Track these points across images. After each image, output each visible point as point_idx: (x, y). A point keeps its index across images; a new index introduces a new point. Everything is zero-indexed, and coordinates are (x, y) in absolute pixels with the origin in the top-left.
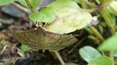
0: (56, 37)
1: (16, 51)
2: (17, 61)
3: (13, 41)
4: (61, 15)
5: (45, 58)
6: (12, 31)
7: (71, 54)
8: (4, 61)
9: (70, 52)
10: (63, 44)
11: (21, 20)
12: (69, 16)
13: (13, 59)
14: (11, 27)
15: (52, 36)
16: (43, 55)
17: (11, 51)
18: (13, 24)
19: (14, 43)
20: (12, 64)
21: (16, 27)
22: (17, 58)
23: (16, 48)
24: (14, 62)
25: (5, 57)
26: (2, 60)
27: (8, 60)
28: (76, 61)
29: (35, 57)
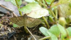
0: (33, 20)
1: (7, 29)
2: (8, 33)
3: (5, 24)
4: (33, 10)
5: (22, 32)
6: (4, 20)
7: (34, 31)
8: (2, 33)
9: (33, 30)
10: (35, 24)
11: (7, 14)
12: (37, 10)
13: (6, 32)
14: (3, 18)
15: (31, 19)
16: (21, 31)
17: (4, 29)
18: (4, 16)
19: (6, 25)
20: (6, 34)
21: (6, 18)
22: (8, 32)
23: (7, 27)
24: (7, 34)
25: (2, 31)
26: (1, 33)
27: (4, 33)
28: (37, 34)
29: (16, 32)
